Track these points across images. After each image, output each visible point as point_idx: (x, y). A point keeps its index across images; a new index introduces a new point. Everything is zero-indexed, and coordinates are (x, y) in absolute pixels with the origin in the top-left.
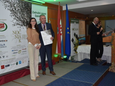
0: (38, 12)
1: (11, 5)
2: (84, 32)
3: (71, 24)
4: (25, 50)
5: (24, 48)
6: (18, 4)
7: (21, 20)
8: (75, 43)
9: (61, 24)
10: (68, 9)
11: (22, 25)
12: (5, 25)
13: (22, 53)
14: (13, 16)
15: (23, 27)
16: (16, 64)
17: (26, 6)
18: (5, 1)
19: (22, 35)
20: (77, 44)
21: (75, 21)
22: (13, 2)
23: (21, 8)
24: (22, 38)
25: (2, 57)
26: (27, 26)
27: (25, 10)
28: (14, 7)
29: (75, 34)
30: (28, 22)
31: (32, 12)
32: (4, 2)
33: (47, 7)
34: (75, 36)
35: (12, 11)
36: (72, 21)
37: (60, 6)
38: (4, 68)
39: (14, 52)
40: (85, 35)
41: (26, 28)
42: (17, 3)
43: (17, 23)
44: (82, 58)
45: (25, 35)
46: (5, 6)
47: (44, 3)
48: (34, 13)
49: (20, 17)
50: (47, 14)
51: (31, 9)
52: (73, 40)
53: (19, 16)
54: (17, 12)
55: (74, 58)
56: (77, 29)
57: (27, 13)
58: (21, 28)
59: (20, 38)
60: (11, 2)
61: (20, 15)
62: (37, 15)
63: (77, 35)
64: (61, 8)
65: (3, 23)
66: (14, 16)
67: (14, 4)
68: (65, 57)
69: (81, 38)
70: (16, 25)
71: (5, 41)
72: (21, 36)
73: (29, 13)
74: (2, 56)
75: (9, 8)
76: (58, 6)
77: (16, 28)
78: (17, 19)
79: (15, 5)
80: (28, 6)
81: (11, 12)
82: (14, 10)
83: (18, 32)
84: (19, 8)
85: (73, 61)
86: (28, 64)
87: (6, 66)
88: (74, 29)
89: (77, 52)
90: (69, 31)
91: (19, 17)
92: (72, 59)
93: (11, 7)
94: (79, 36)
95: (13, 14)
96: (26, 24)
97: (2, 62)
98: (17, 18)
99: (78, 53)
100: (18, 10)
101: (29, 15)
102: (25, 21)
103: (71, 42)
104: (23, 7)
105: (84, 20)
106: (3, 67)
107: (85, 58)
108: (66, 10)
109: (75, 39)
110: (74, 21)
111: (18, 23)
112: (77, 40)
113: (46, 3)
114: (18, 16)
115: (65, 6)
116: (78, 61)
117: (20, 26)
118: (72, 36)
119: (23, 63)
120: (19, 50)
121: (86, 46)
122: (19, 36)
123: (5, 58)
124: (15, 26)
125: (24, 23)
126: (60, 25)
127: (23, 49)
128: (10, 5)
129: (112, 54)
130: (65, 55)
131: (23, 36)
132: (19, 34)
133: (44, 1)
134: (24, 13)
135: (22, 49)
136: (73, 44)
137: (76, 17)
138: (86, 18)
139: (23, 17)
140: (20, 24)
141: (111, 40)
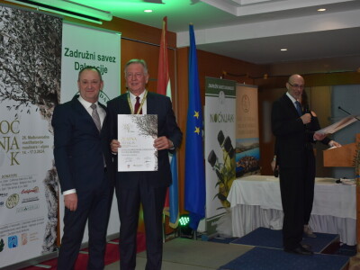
0: (84, 52)
2: (256, 129)
3: (210, 102)
4: (32, 195)
5: (31, 187)
6: (13, 20)
7: (21, 82)
8: (220, 171)
10: (197, 43)
11: (25, 101)
13: (20, 205)
17: (42, 30)
19: (24, 138)
20: (230, 173)
23: (21, 37)
24: (21, 150)
26: (41, 103)
27: (38, 42)
29: (221, 137)
30: (47, 87)
31: (64, 51)
33: (118, 35)
34: (221, 144)
36: (210, 86)
37: (167, 33)
40: (257, 141)
41: (39, 111)
42: (7, 17)
43: (4, 91)
44: (248, 225)
45: (34, 138)
47: (109, 19)
48: (72, 54)
49: (17, 68)
50: (118, 60)
51: (59, 40)
52: (213, 159)
53: (15, 66)
54: (7, 51)
55: (216, 226)
56: (230, 119)
57: (46, 56)
58: (18, 111)
59: (15, 146)
61: (16, 62)
63: (229, 139)
64: (172, 37)
68: (184, 221)
69: (243, 149)
72: (20, 141)
73: (51, 55)
76: (160, 31)
78: (4, 75)
80: (48, 29)
83: (10, 127)
84: (13, 35)
85: (213, 237)
86: (42, 249)
88: (220, 118)
89: (230, 206)
90: (200, 123)
91: (12, 68)
92: (211, 227)
94: (237, 143)
96: (41, 97)
99: (233, 205)
100: (11, 42)
101: (50, 61)
102: (38, 85)
103: (208, 165)
104: (29, 32)
105: (253, 84)
107: (258, 226)
108: (188, 48)
109: (221, 154)
110: (216, 86)
111: (9, 90)
112: (228, 158)
113: (115, 18)
114: (10, 67)
115: (188, 33)
116: (234, 236)
117: (18, 103)
118: (211, 145)
119: (25, 243)
120: (11, 192)
121: (261, 180)
122: (12, 140)
125: (31, 91)
127: (25, 189)
130: (184, 216)
131: (27, 140)
132: (10, 134)
133: (108, 12)
134: (33, 53)
135: (21, 190)
136: (215, 173)
137: (225, 73)
138: (263, 77)
139: (28, 70)
140: (17, 95)
141: (353, 159)
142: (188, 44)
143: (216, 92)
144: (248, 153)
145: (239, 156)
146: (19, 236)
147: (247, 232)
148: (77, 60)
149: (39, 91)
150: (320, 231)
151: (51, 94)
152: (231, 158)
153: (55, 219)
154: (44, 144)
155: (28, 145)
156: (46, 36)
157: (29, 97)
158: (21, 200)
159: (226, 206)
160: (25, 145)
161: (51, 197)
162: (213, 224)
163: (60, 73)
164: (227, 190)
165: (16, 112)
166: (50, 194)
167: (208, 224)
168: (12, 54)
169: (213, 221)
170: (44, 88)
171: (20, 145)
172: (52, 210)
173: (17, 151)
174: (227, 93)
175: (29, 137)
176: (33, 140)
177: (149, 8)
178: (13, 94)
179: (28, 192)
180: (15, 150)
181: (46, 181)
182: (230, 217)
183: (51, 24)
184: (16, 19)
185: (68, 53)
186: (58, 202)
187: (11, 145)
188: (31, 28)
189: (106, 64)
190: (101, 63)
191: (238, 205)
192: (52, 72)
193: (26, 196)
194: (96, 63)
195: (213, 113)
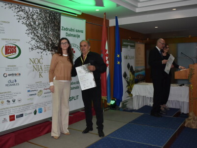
0: (70, 28)
1: (27, 15)
2: (144, 62)
3: (123, 49)
7: (43, 41)
8: (128, 81)
9: (107, 48)
10: (120, 24)
11: (45, 50)
12: (17, 49)
13: (43, 95)
14: (30, 34)
15: (46, 53)
16: (33, 114)
17: (52, 18)
18: (18, 10)
20: (132, 82)
22: (31, 11)
23: (43, 22)
24: (43, 71)
25: (11, 102)
26: (52, 51)
27: (51, 24)
28: (33, 19)
29: (128, 66)
30: (54, 44)
31: (61, 28)
32: (16, 10)
33: (85, 21)
34: (128, 69)
35: (29, 25)
36: (124, 43)
38: (14, 119)
39: (32, 93)
40: (144, 68)
41: (51, 54)
42: (37, 13)
43: (36, 46)
44: (140, 104)
46: (18, 17)
47: (80, 14)
48: (65, 29)
50: (84, 32)
51: (59, 23)
52: (125, 75)
53: (41, 35)
54: (37, 28)
55: (126, 104)
56: (132, 58)
57: (54, 30)
58: (42, 54)
59: (41, 70)
60: (28, 11)
62: (69, 32)
63: (132, 66)
64: (107, 22)
65: (13, 45)
66: (33, 34)
67: (33, 15)
68: (112, 102)
69: (138, 71)
70: (35, 49)
71: (16, 75)
72: (43, 67)
73: (56, 30)
74: (11, 100)
75: (25, 21)
76: (103, 19)
77: (36, 54)
79: (35, 17)
80: (54, 18)
81: (27, 28)
82: (32, 24)
83: (39, 61)
84: (40, 21)
85: (125, 109)
87: (18, 117)
88: (128, 57)
89: (132, 95)
90: (120, 59)
92: (124, 106)
93: (28, 19)
94: (135, 68)
95: (30, 31)
96: (52, 48)
97: (11, 109)
98: (36, 38)
99: (134, 96)
100: (39, 24)
101: (55, 32)
102: (50, 43)
103: (123, 78)
104: (46, 20)
105: (142, 43)
106: (12, 118)
107: (145, 105)
108: (114, 27)
109: (129, 73)
110: (127, 43)
111: (38, 45)
112: (132, 75)
113: (82, 13)
114: (39, 35)
115: (115, 20)
116: (134, 109)
117: (42, 51)
118: (124, 69)
119: (45, 111)
120: (39, 89)
121: (146, 85)
122: (39, 67)
123: (17, 104)
124: (34, 51)
125: (47, 45)
126: (106, 51)
128: (25, 16)
129: (190, 99)
130: (113, 100)
131: (46, 67)
132: (39, 64)
133: (80, 11)
134: (48, 29)
135: (44, 88)
136: (126, 81)
137: (130, 38)
139: (46, 36)
140: (42, 47)
141: (188, 75)
142: (115, 25)
143: (127, 46)
144: (140, 73)
145: (136, 74)
146: (43, 108)
147: (140, 107)
148: (67, 32)
149: (51, 46)
150: (172, 107)
156: (54, 21)
157: (47, 48)
158: (44, 93)
160: (45, 69)
162: (125, 104)
164: (131, 89)
165: (41, 55)
167: (123, 104)
169: (125, 102)
170: (53, 44)
171: (43, 69)
174: (131, 46)
177: (98, 9)
178: (40, 47)
179: (46, 89)
180: (41, 71)
182: (133, 101)
183: (56, 16)
184: (41, 14)
185: (63, 29)
187: (39, 69)
188: (48, 18)
189: (79, 34)
190: (77, 33)
191: (136, 96)
192: (57, 37)
193: (46, 91)
194: (75, 33)
195: (125, 55)
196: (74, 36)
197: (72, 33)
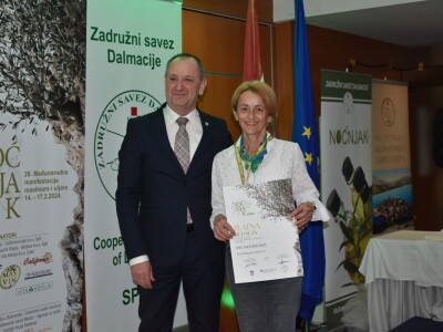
0: (123, 32)
2: (405, 153)
3: (326, 107)
4: (41, 267)
5: (39, 253)
7: (21, 84)
8: (347, 223)
10: (307, 15)
11: (28, 114)
13: (22, 283)
15: (32, 126)
19: (28, 174)
20: (363, 227)
21: (347, 86)
23: (20, 10)
24: (23, 194)
26: (54, 118)
27: (48, 18)
29: (347, 168)
30: (63, 92)
31: (89, 32)
33: (178, 4)
34: (347, 179)
36: (330, 84)
40: (407, 174)
41: (51, 131)
44: (394, 313)
45: (43, 173)
48: (103, 37)
49: (15, 60)
50: (178, 45)
51: (81, 14)
52: (336, 204)
53: (11, 58)
55: (341, 314)
56: (362, 138)
57: (61, 42)
58: (18, 132)
59: (12, 188)
61: (12, 51)
62: (119, 48)
63: (360, 171)
69: (383, 188)
72: (21, 180)
73: (70, 39)
83: (5, 158)
88: (345, 137)
91: (7, 61)
92: (333, 318)
94: (374, 177)
96: (54, 107)
99: (369, 280)
101: (67, 48)
102: (49, 88)
105: (400, 80)
107: (412, 315)
108: (292, 22)
109: (348, 196)
110: (339, 85)
111: (3, 97)
112: (360, 201)
114: (3, 59)
117: (16, 118)
120: (7, 263)
121: (415, 238)
122: (7, 178)
125: (37, 97)
127: (31, 257)
131: (33, 178)
132: (5, 168)
134: (41, 37)
135: (24, 258)
136: (338, 226)
137: (353, 62)
138: (417, 68)
139: (32, 65)
140: (16, 105)
143: (339, 93)
144: (393, 194)
145: (377, 198)
147: (394, 325)
148: (111, 46)
149: (50, 98)
151: (70, 102)
152: (364, 202)
153: (79, 306)
154: (61, 184)
155: (33, 186)
156: (61, 8)
157: (35, 108)
158: (23, 276)
159: (357, 281)
160: (30, 187)
161: (72, 270)
162: (336, 311)
163: (84, 67)
164: (359, 254)
165: (14, 132)
166: (71, 265)
167: (329, 311)
168: (6, 38)
169: (337, 306)
170: (58, 92)
171: (22, 187)
172: (73, 291)
173: (16, 195)
174: (357, 95)
175: (36, 174)
176: (41, 178)
178: (9, 104)
179: (35, 262)
180: (13, 194)
181: (63, 244)
182: (365, 300)
185: (97, 36)
186: (83, 278)
187: (6, 186)
189: (158, 52)
190: (150, 50)
191: (377, 280)
192: (72, 67)
193: (32, 268)
194: (143, 51)
195: (335, 129)
196: (140, 61)
197: (130, 50)
